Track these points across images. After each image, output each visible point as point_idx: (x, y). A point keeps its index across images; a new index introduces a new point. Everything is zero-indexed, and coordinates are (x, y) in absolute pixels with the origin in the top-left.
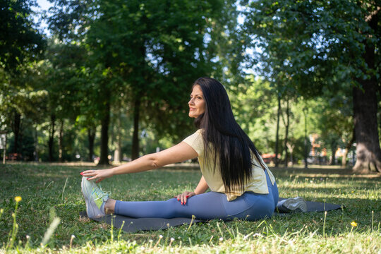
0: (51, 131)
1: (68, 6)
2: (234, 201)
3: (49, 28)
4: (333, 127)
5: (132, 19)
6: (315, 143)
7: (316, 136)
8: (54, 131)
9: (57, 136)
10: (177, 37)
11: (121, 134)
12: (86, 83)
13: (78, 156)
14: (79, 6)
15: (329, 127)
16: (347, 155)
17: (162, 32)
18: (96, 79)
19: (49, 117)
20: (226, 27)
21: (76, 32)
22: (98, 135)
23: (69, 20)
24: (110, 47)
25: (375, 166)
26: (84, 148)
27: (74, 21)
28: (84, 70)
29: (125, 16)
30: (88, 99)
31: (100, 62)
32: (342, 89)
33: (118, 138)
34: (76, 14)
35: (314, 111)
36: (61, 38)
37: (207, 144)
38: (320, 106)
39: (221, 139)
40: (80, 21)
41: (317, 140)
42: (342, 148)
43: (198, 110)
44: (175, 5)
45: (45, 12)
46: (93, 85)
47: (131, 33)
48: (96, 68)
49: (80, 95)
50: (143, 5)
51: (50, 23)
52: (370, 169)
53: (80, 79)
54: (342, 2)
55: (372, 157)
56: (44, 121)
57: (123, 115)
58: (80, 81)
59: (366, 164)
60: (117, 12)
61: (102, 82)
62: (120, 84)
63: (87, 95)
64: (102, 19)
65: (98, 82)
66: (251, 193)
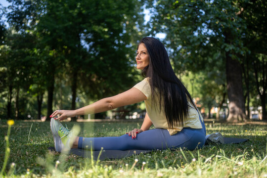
0: (9, 98)
1: (22, 6)
2: (175, 135)
3: (8, 21)
4: (210, 93)
5: (71, 14)
6: (197, 104)
7: (198, 99)
8: (11, 98)
9: (14, 102)
10: (104, 27)
11: (62, 99)
12: (37, 60)
13: (29, 116)
14: (31, 6)
15: (208, 92)
16: (219, 112)
17: (94, 24)
18: (45, 57)
19: (8, 88)
20: (136, 23)
21: (28, 24)
22: (45, 100)
23: (23, 16)
24: (55, 34)
25: (242, 117)
26: (34, 110)
27: (27, 16)
28: (35, 51)
29: (66, 12)
30: (39, 72)
31: (48, 45)
32: (217, 66)
33: (59, 102)
34: (29, 12)
35: (197, 82)
36: (17, 29)
37: (154, 89)
38: (201, 78)
39: (165, 85)
40: (32, 17)
41: (198, 102)
42: (216, 107)
43: (144, 63)
44: (103, 5)
45: (5, 8)
46: (43, 61)
47: (71, 23)
48: (45, 49)
49: (33, 69)
50: (79, 4)
51: (9, 17)
52: (238, 119)
53: (33, 57)
54: (223, 2)
55: (240, 111)
56: (4, 91)
57: (64, 86)
58: (33, 59)
59: (236, 116)
60: (60, 9)
61: (49, 60)
62: (63, 61)
63: (38, 69)
64: (49, 14)
65: (46, 60)
66: (189, 128)
